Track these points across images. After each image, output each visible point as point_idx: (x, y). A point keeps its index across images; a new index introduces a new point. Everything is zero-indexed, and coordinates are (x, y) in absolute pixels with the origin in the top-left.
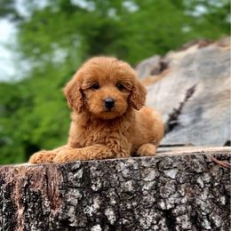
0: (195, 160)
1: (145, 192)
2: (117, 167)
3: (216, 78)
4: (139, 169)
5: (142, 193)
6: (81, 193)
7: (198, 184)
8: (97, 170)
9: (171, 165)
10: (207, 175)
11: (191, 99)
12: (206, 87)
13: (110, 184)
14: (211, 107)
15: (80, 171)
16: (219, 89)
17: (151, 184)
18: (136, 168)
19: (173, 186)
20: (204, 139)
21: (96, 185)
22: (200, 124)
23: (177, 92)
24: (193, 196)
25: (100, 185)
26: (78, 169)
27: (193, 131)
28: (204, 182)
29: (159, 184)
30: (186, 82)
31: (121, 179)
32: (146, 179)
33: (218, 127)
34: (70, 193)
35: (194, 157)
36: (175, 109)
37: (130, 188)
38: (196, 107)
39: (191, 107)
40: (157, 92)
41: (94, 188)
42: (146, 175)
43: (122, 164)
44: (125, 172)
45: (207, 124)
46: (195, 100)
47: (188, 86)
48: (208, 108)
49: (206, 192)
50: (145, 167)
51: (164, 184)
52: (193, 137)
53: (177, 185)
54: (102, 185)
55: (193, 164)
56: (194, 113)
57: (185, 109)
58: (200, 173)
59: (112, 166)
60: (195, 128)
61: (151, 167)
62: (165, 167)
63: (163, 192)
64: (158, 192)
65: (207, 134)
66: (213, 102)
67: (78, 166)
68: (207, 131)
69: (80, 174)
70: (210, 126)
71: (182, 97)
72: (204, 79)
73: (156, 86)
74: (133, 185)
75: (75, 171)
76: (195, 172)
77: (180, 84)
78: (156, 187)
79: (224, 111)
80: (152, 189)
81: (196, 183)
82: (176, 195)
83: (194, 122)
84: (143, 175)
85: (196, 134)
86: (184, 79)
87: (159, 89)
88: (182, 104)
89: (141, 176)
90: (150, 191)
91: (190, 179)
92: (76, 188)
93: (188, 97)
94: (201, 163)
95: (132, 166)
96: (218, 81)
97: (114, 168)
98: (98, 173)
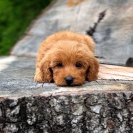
0: (116, 98)
1: (74, 125)
2: (51, 103)
3: (121, 7)
4: (69, 104)
5: (71, 125)
6: (18, 126)
7: (118, 118)
8: (33, 106)
9: (96, 102)
10: (125, 111)
11: (102, 21)
12: (113, 13)
13: (44, 117)
14: (117, 29)
15: (18, 108)
16: (123, 16)
17: (79, 118)
18: (66, 103)
19: (98, 120)
20: (112, 54)
21: (31, 119)
22: (109, 41)
23: (92, 14)
24: (113, 127)
25: (34, 120)
26: (16, 106)
27: (104, 47)
28: (123, 117)
29: (86, 118)
30: (99, 7)
31: (54, 113)
32: (75, 114)
33: (122, 46)
34: (7, 128)
35: (115, 95)
36: (91, 28)
37: (61, 122)
38: (107, 28)
39: (103, 27)
40: (78, 13)
41: (29, 122)
42: (75, 110)
43: (55, 100)
44: (58, 108)
45: (115, 42)
46: (105, 22)
47: (100, 11)
48: (115, 29)
49: (124, 125)
50: (74, 104)
51: (90, 119)
52: (104, 52)
53: (101, 118)
54: (37, 119)
55: (114, 101)
56: (104, 32)
57: (98, 29)
58: (120, 110)
59: (46, 101)
60: (105, 44)
61: (80, 103)
62: (91, 104)
63: (89, 125)
64: (85, 124)
65: (114, 50)
66: (118, 25)
67: (15, 103)
68: (114, 48)
69: (17, 110)
70: (116, 44)
71: (96, 19)
72: (112, 6)
73: (77, 7)
74: (64, 119)
75: (12, 108)
76: (116, 109)
77: (94, 8)
78: (83, 120)
79: (126, 34)
80: (79, 122)
81: (116, 117)
82: (100, 128)
83: (105, 39)
84: (73, 110)
85: (107, 50)
86: (97, 5)
87: (79, 10)
88: (96, 24)
89: (71, 111)
90: (77, 124)
91: (112, 113)
92: (13, 123)
93: (100, 19)
94: (121, 100)
95: (64, 102)
96: (122, 9)
97: (48, 103)
98: (33, 109)
